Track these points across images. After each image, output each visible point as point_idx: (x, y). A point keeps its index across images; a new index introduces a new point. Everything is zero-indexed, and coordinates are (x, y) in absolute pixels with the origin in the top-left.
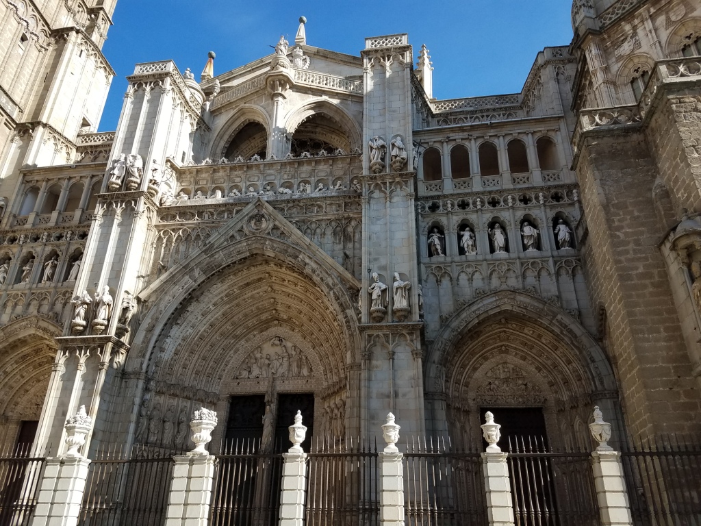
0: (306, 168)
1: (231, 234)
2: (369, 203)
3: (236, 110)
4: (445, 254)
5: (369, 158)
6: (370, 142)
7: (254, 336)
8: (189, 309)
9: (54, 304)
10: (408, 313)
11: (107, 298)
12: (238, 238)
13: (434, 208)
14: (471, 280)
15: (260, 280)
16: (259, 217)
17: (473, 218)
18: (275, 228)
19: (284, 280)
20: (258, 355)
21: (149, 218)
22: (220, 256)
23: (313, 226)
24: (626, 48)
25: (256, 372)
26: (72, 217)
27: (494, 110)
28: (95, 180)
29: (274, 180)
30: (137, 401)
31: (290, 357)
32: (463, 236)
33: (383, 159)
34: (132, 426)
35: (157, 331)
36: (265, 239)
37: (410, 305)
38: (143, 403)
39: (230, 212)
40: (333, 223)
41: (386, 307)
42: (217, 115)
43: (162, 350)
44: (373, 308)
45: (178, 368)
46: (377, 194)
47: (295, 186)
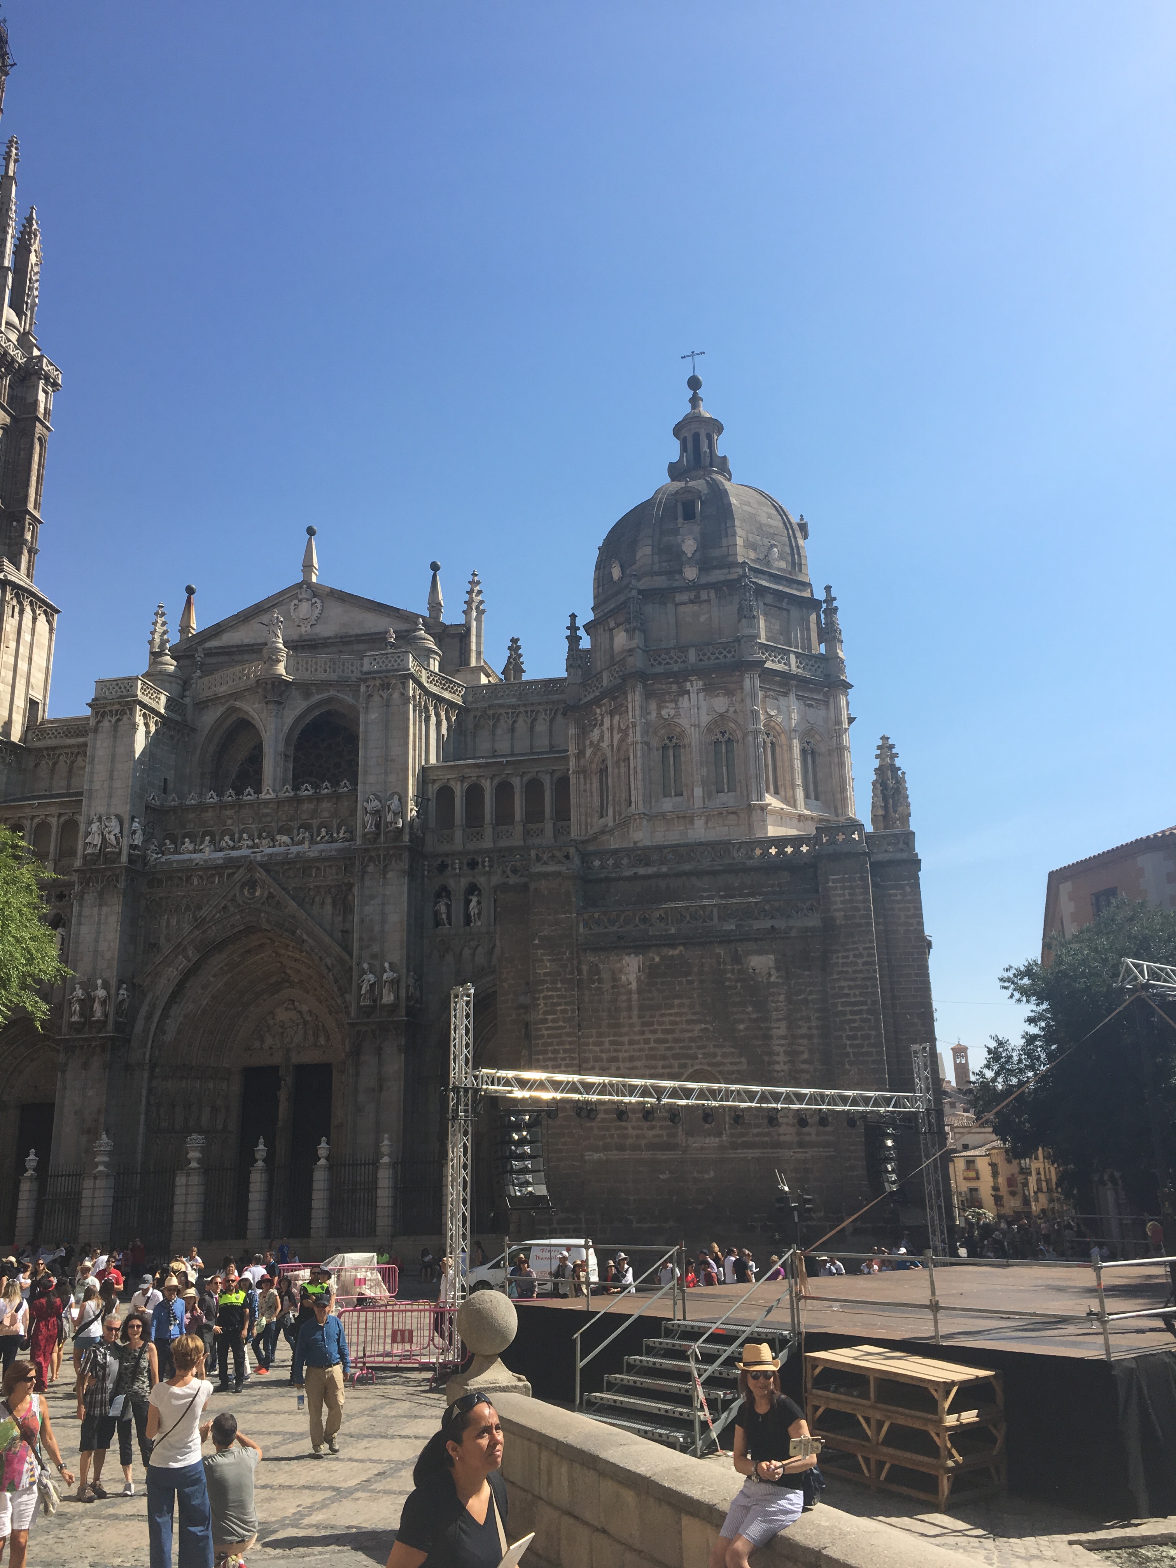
0: (307, 806)
1: (222, 905)
2: (362, 879)
3: (225, 707)
4: (450, 925)
5: (365, 823)
6: (365, 804)
7: (265, 1000)
8: (187, 986)
10: (393, 1008)
11: (101, 993)
12: (232, 909)
13: (443, 867)
15: (261, 946)
16: (252, 884)
17: (482, 881)
18: (271, 896)
19: (288, 945)
20: (271, 1022)
21: (134, 889)
22: (213, 931)
23: (311, 893)
24: (595, 734)
25: (269, 1041)
27: (540, 704)
28: (63, 819)
29: (270, 822)
30: (144, 1092)
31: (305, 1023)
32: (471, 900)
33: (378, 826)
34: (143, 1117)
35: (156, 1018)
36: (260, 910)
37: (397, 997)
38: (150, 1090)
39: (221, 876)
40: (333, 890)
41: (375, 1001)
42: (203, 708)
43: (164, 1033)
44: (362, 1003)
45: (182, 1048)
46: (371, 868)
47: (295, 831)
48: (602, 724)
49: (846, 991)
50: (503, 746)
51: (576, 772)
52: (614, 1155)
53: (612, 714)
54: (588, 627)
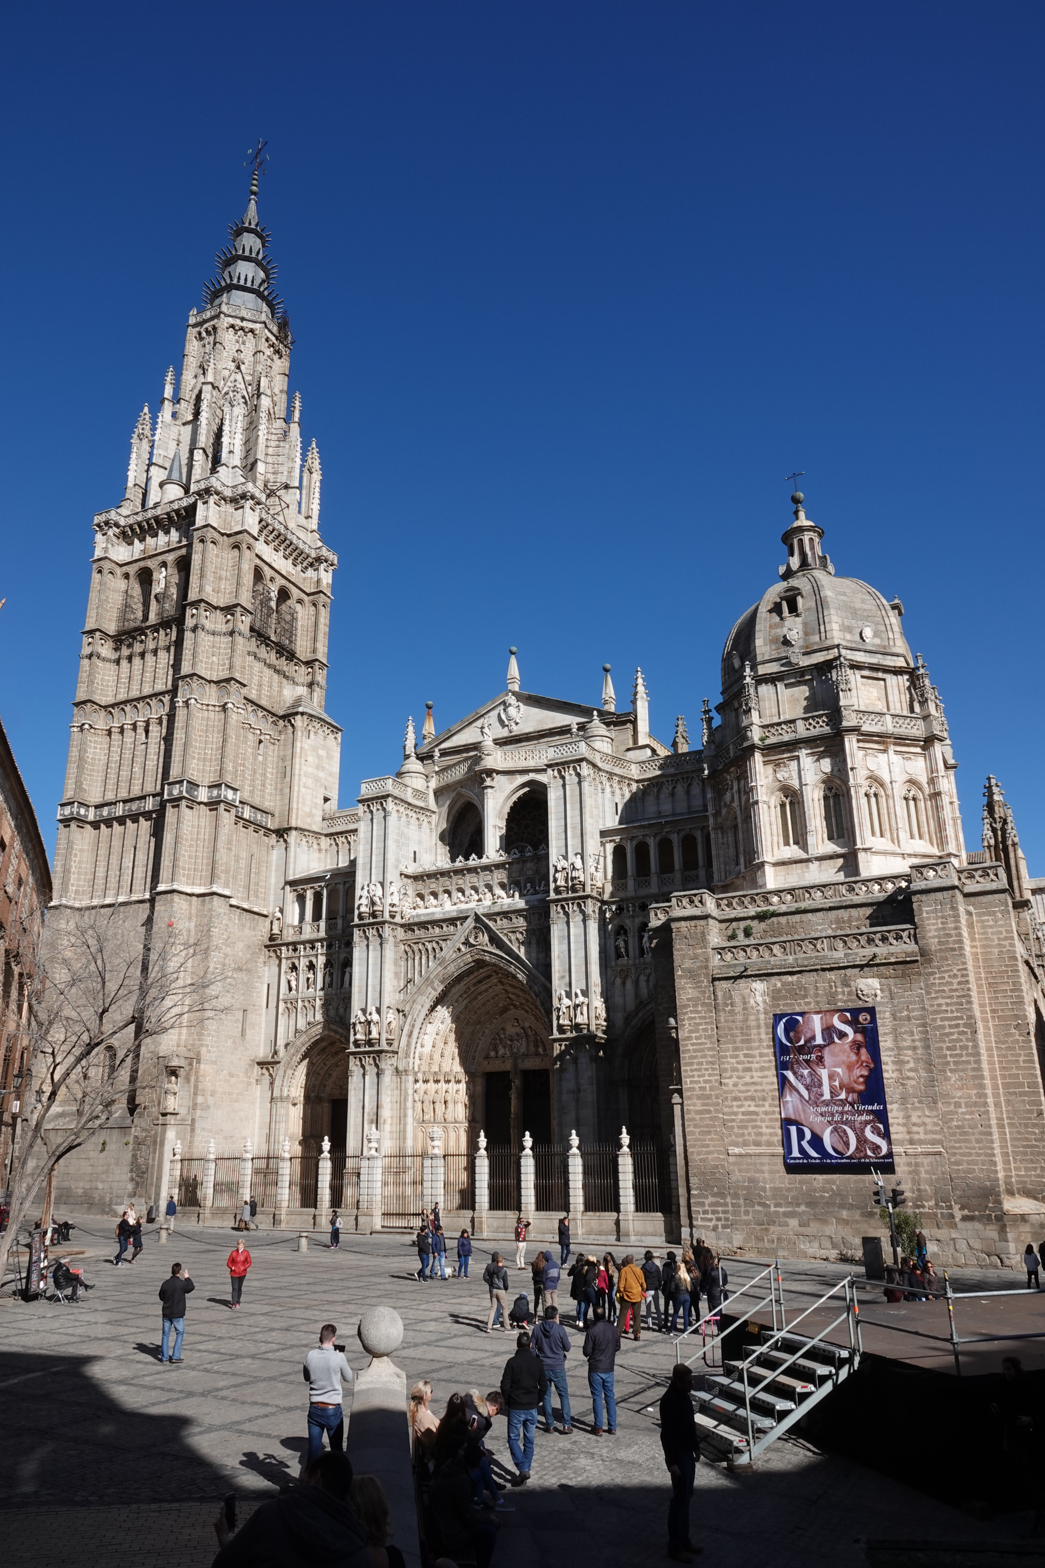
0: (516, 867)
4: (628, 957)
5: (555, 880)
6: (555, 863)
7: (497, 1019)
8: (438, 1009)
9: (337, 1009)
10: (585, 1025)
11: (375, 1017)
12: (463, 950)
13: (620, 910)
14: (648, 981)
16: (477, 930)
18: (491, 939)
20: (503, 1036)
21: (395, 937)
22: (452, 968)
24: (728, 797)
26: (336, 924)
28: (347, 885)
29: (490, 881)
31: (527, 1037)
32: (643, 937)
33: (565, 880)
36: (484, 951)
37: (588, 1017)
38: (415, 1091)
39: (455, 925)
41: (570, 1021)
42: (441, 795)
44: (561, 1022)
45: (437, 1057)
46: (562, 915)
48: (732, 788)
49: (944, 1008)
50: (666, 808)
51: (715, 829)
52: (752, 1150)
53: (738, 779)
54: (719, 709)
